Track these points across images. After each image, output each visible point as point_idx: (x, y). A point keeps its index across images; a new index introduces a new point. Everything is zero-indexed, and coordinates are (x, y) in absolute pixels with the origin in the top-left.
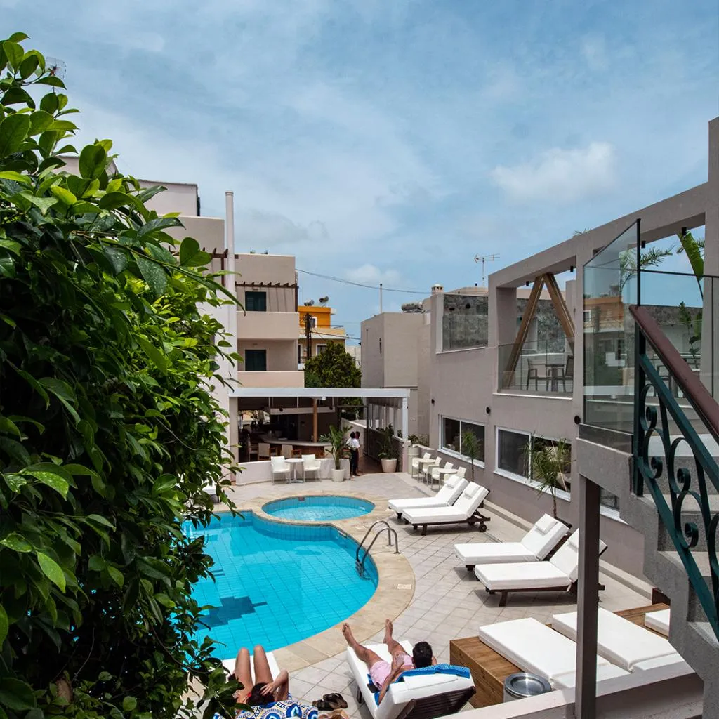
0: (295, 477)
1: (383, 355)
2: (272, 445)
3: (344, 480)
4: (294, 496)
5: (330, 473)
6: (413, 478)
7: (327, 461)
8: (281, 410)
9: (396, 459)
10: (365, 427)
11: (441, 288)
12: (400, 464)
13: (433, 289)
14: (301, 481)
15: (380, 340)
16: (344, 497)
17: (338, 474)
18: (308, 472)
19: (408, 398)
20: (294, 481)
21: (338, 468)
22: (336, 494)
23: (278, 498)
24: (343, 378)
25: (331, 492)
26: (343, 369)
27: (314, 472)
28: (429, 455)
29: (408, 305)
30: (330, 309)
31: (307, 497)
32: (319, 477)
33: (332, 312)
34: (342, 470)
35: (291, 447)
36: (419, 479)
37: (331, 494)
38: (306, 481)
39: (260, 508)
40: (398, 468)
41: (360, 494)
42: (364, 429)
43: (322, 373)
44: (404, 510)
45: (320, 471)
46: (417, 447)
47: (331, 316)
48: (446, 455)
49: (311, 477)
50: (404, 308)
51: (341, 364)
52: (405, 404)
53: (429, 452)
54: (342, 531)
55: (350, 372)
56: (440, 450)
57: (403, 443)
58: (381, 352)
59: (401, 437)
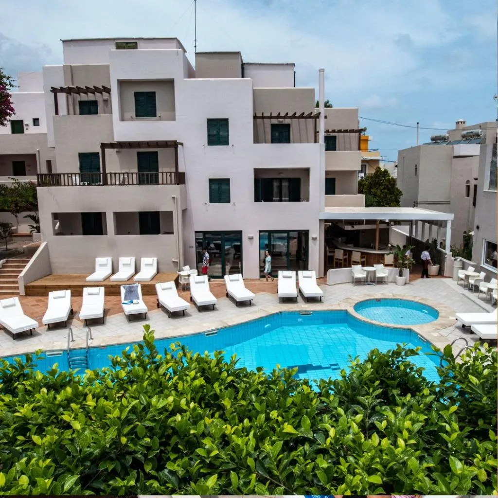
0: (369, 280)
1: (418, 178)
2: (345, 251)
3: (406, 284)
4: (372, 298)
5: (395, 279)
6: (458, 284)
7: (392, 270)
8: (353, 227)
9: (438, 266)
10: (408, 235)
11: (464, 122)
12: (442, 269)
13: (458, 123)
14: (374, 284)
15: (416, 166)
16: (410, 301)
17: (401, 280)
18: (379, 278)
19: (452, 221)
20: (368, 283)
21: (401, 275)
22: (404, 298)
23: (362, 300)
24: (389, 196)
25: (399, 295)
26: (388, 189)
27: (382, 278)
28: (474, 269)
29: (436, 137)
30: (368, 136)
31: (382, 299)
32: (386, 281)
33: (369, 139)
34: (403, 277)
35: (360, 254)
36: (465, 286)
37: (401, 298)
38: (377, 284)
39: (353, 308)
40: (440, 273)
41: (422, 299)
42: (407, 236)
43: (371, 192)
44: (473, 325)
45: (388, 277)
46: (461, 260)
47: (369, 142)
48: (489, 271)
49: (381, 281)
50: (433, 139)
51: (387, 186)
52: (449, 225)
53: (473, 266)
54: (421, 336)
55: (394, 192)
56: (482, 265)
57: (446, 254)
58: (416, 175)
59: (445, 249)
